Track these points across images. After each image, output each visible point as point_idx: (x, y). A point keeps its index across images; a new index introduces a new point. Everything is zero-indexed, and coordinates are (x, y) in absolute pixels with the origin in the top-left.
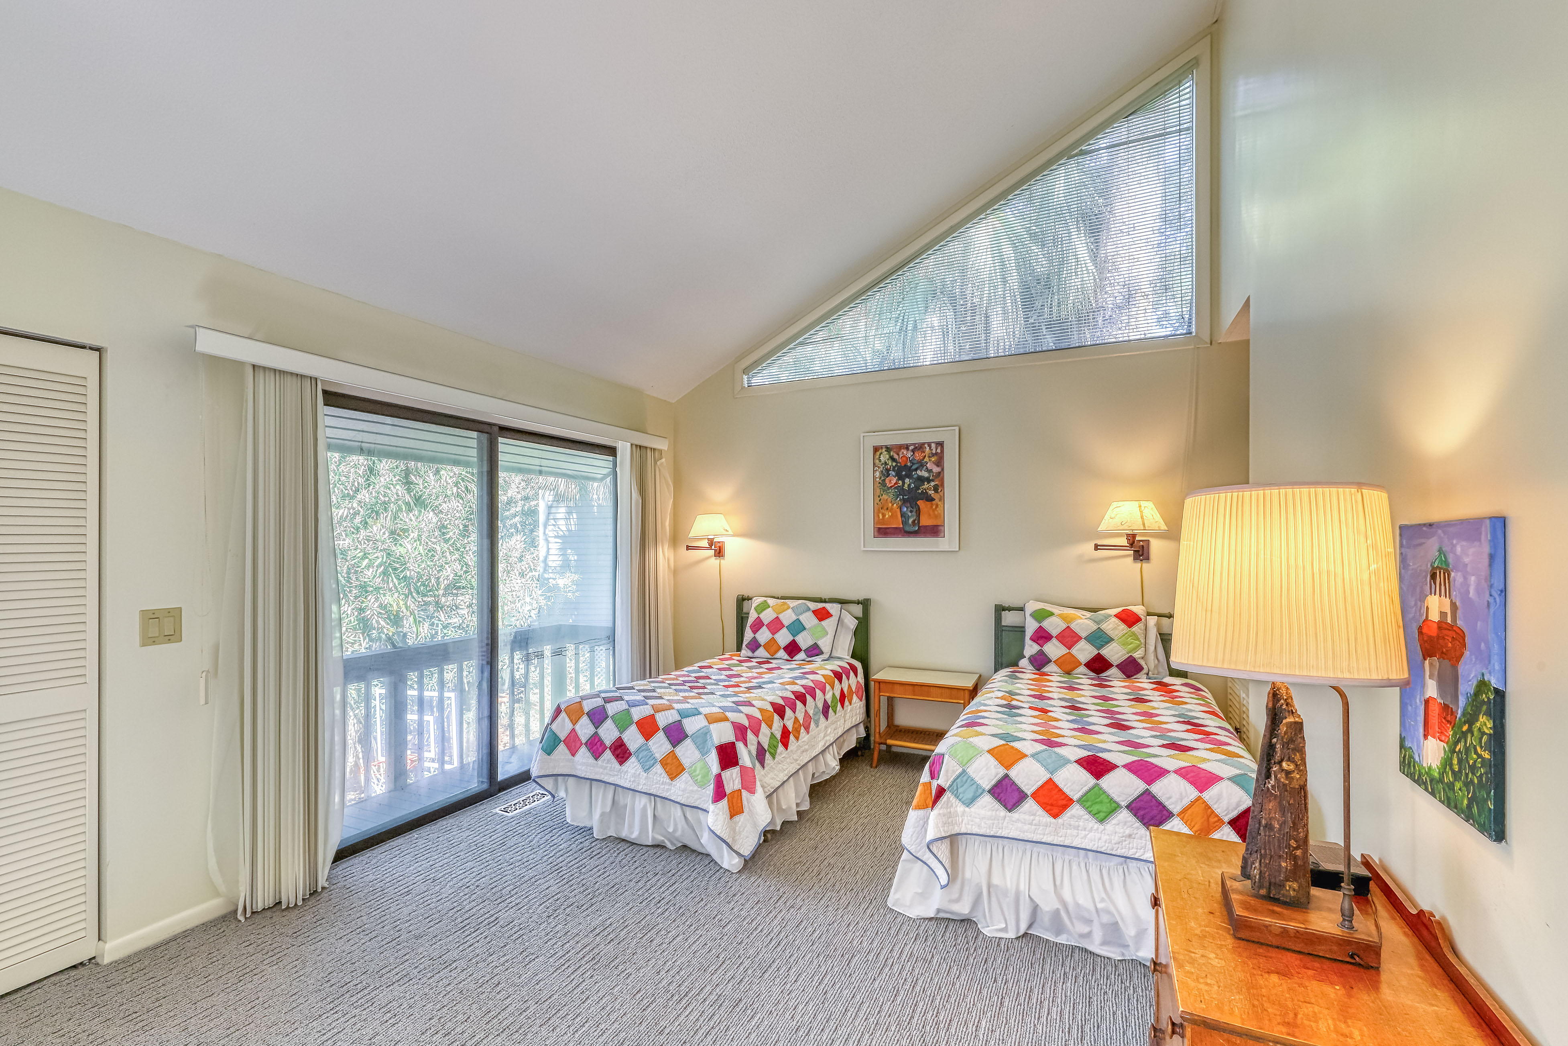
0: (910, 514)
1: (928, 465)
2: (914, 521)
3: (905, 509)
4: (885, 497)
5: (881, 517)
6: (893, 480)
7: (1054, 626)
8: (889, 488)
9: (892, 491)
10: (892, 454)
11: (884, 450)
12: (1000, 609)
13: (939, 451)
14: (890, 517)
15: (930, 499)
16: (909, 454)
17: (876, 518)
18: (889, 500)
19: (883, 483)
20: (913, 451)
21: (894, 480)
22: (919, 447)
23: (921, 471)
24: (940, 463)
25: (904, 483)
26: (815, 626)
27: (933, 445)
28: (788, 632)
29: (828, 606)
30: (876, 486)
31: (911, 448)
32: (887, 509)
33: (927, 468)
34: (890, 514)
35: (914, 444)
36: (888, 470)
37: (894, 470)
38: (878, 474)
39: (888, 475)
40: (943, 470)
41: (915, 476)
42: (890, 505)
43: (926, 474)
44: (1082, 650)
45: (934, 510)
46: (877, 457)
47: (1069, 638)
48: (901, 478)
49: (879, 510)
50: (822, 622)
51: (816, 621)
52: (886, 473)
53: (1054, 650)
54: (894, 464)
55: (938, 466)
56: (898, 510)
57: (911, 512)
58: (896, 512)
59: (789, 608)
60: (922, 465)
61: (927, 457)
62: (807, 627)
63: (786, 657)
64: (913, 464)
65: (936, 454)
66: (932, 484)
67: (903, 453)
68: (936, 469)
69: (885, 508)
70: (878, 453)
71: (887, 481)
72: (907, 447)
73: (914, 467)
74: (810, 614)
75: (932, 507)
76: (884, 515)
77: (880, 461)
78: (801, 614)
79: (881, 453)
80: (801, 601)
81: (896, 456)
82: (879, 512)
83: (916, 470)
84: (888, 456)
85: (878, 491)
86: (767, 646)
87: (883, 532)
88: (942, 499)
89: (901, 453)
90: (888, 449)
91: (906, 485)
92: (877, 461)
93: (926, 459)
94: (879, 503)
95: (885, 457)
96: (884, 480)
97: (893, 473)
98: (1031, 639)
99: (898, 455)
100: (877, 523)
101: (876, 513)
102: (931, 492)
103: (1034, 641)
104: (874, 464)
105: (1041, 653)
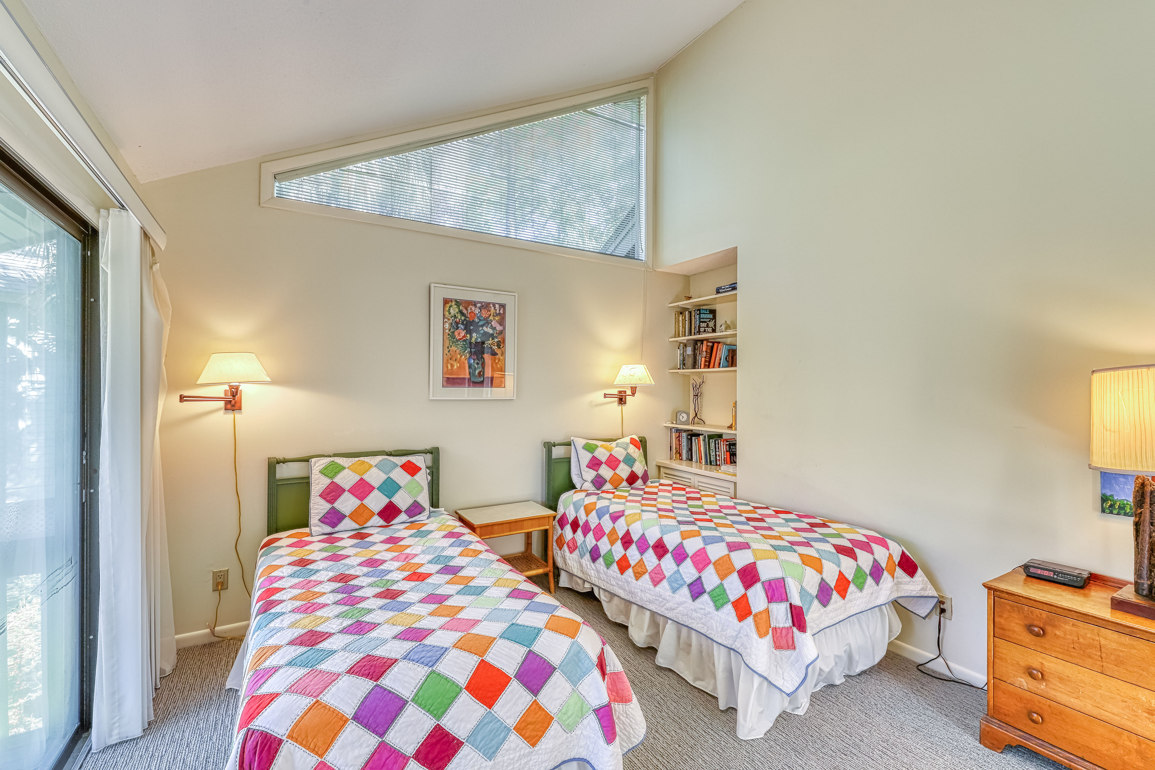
0: (476, 366)
1: (493, 323)
2: (479, 373)
3: (472, 361)
4: (454, 348)
5: (449, 368)
6: (461, 333)
7: (602, 454)
8: (457, 341)
9: (461, 343)
10: (461, 308)
11: (453, 304)
12: (549, 446)
13: (502, 312)
14: (458, 368)
15: (494, 354)
16: (477, 311)
17: (445, 369)
18: (458, 351)
19: (452, 336)
20: (480, 308)
21: (463, 333)
22: (486, 306)
23: (487, 327)
24: (502, 322)
25: (471, 337)
26: (409, 482)
27: (497, 306)
28: (381, 494)
29: (413, 459)
30: (445, 338)
31: (479, 305)
32: (456, 360)
33: (492, 326)
34: (458, 365)
35: (481, 303)
36: (457, 323)
37: (463, 324)
38: (447, 326)
39: (458, 328)
40: (504, 328)
41: (482, 332)
42: (459, 356)
43: (491, 331)
44: (622, 470)
45: (496, 364)
46: (447, 309)
47: (613, 462)
48: (469, 332)
49: (448, 360)
50: (415, 477)
51: (409, 477)
52: (455, 326)
53: (605, 472)
54: (463, 318)
55: (501, 325)
56: (466, 362)
57: (478, 364)
58: (464, 363)
59: (371, 466)
60: (488, 323)
61: (491, 316)
62: (402, 485)
63: (382, 522)
64: (480, 320)
65: (500, 314)
66: (496, 340)
67: (471, 309)
68: (499, 328)
69: (454, 359)
70: (448, 306)
71: (456, 333)
72: (475, 304)
73: (481, 323)
74: (399, 470)
75: (495, 360)
76: (452, 366)
77: (450, 314)
78: (390, 471)
79: (451, 306)
80: (380, 458)
81: (465, 311)
82: (448, 362)
83: (482, 326)
84: (457, 310)
85: (447, 342)
86: (354, 516)
87: (451, 381)
88: (503, 354)
89: (469, 309)
90: (458, 303)
91: (473, 339)
92: (447, 313)
93: (491, 318)
94: (448, 354)
95: (454, 310)
96: (453, 332)
97: (462, 327)
98: (587, 466)
99: (467, 310)
100: (445, 374)
101: (445, 363)
102: (495, 348)
103: (590, 468)
104: (444, 315)
105: (598, 476)
